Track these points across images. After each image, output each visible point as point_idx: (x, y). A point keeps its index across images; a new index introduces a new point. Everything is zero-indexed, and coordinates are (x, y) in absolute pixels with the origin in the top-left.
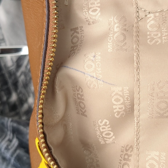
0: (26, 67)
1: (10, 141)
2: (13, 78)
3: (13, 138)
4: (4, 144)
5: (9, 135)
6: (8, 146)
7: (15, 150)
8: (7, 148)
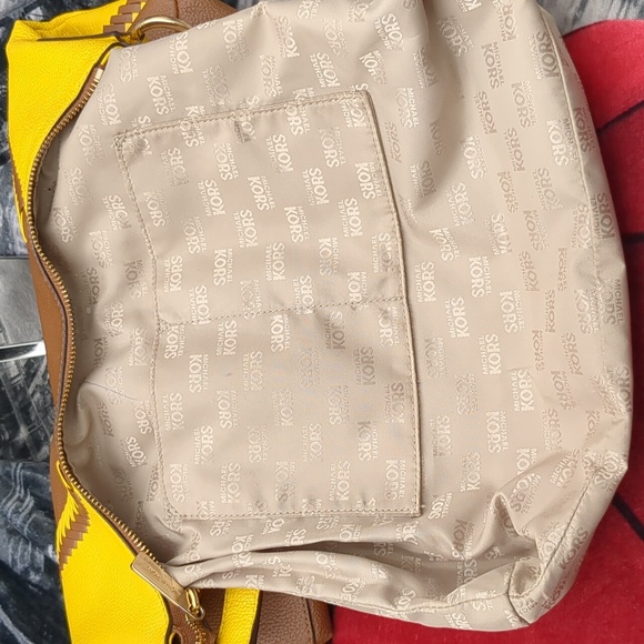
0: (44, 376)
1: (21, 501)
2: (20, 398)
3: (25, 496)
4: (11, 506)
5: (19, 491)
6: (17, 508)
7: (30, 514)
8: (16, 512)
